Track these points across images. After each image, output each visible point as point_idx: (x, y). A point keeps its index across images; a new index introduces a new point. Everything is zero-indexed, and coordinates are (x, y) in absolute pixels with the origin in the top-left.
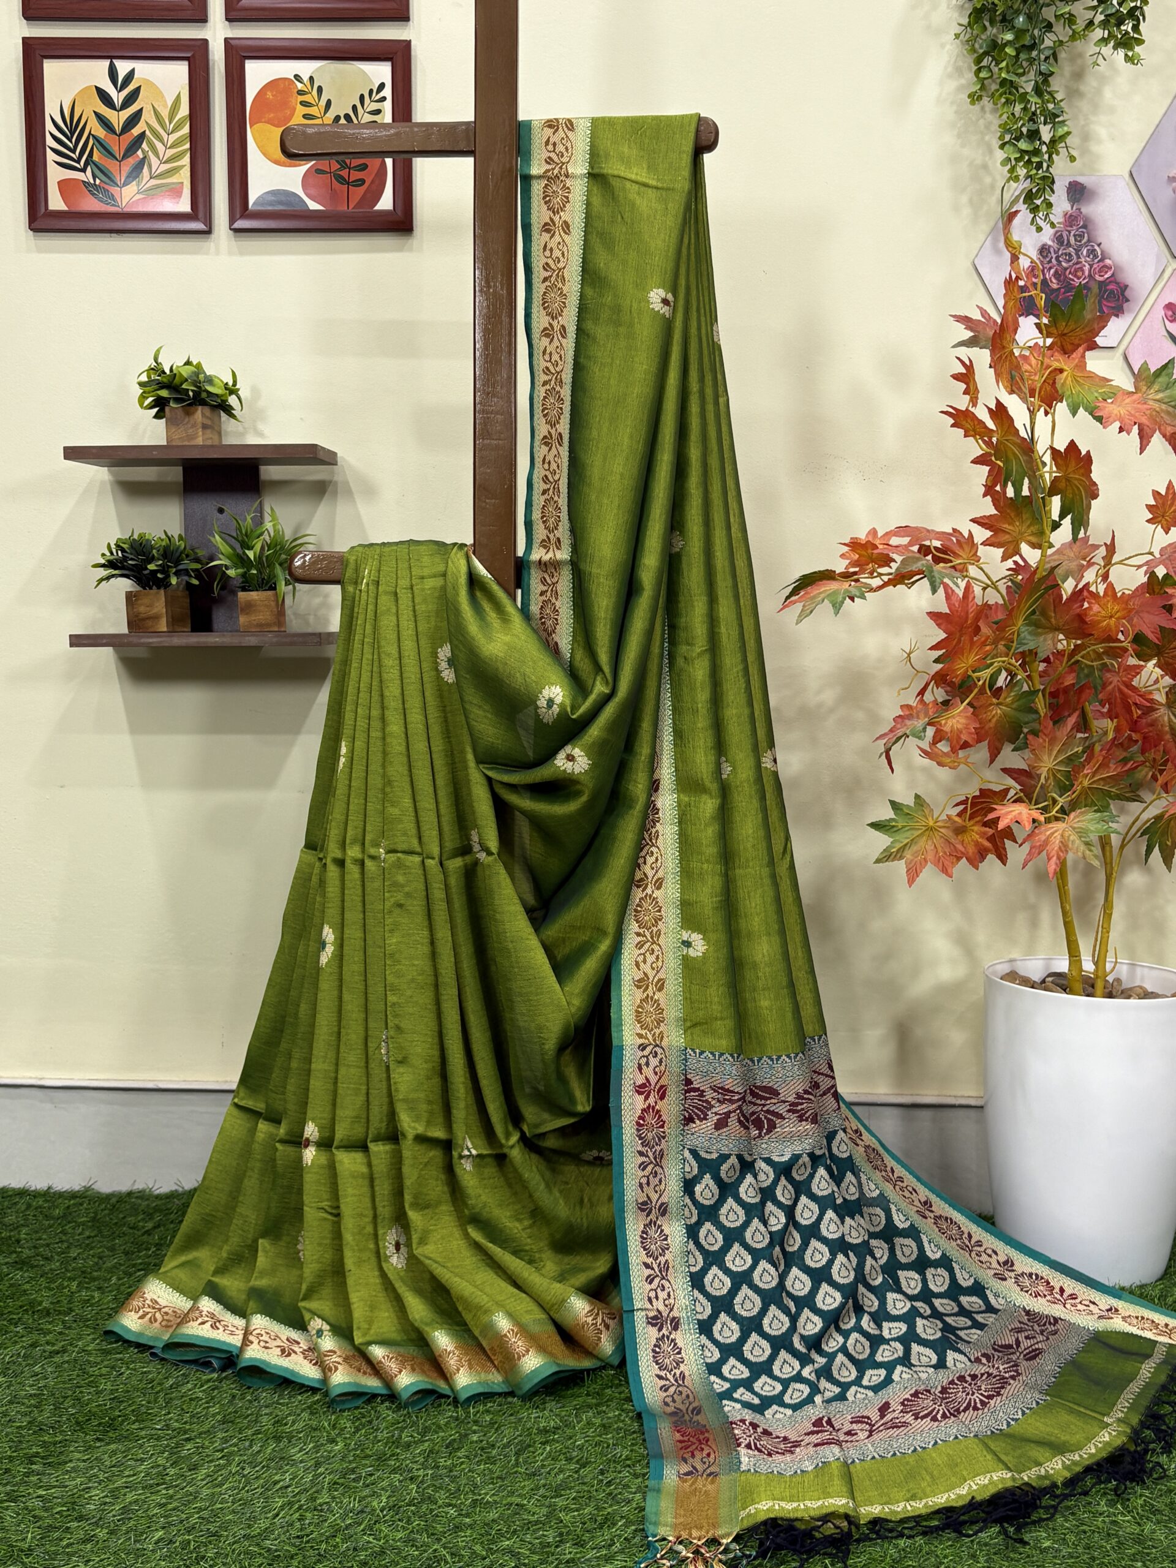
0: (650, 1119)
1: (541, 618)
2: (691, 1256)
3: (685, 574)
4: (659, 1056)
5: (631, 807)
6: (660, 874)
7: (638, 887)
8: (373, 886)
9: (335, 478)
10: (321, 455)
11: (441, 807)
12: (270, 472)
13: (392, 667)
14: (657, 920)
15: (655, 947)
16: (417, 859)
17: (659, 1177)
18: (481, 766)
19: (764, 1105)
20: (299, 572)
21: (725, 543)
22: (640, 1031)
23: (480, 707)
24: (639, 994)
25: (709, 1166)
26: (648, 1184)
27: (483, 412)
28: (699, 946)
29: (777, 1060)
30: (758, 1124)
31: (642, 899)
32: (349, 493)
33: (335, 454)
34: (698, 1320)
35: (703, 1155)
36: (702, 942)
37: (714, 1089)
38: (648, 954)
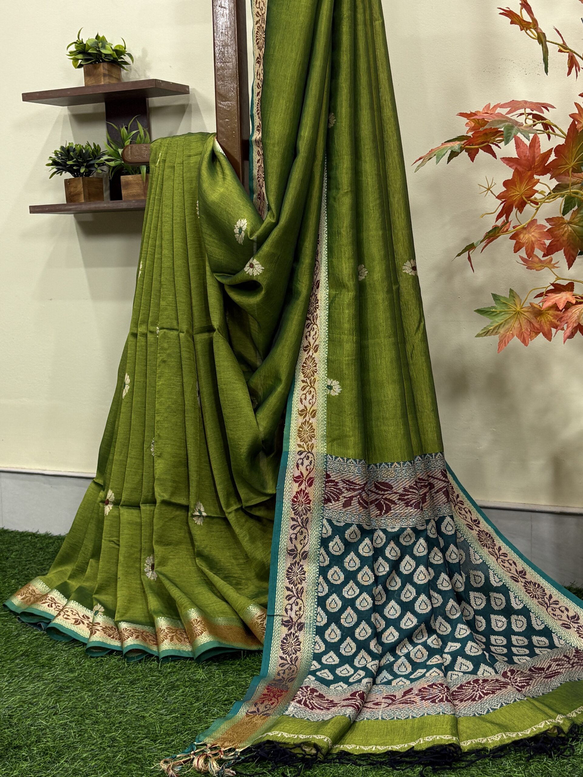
0: (301, 498)
2: (320, 586)
4: (310, 459)
7: (305, 351)
9: (190, 103)
12: (155, 101)
14: (314, 372)
16: (175, 333)
17: (304, 534)
18: (214, 274)
19: (383, 495)
20: (127, 158)
22: (299, 443)
24: (301, 420)
25: (338, 531)
26: (296, 538)
28: (337, 389)
29: (391, 465)
30: (379, 507)
31: (307, 358)
32: (198, 110)
34: (317, 626)
35: (335, 523)
36: (339, 386)
37: (344, 481)
38: (307, 394)
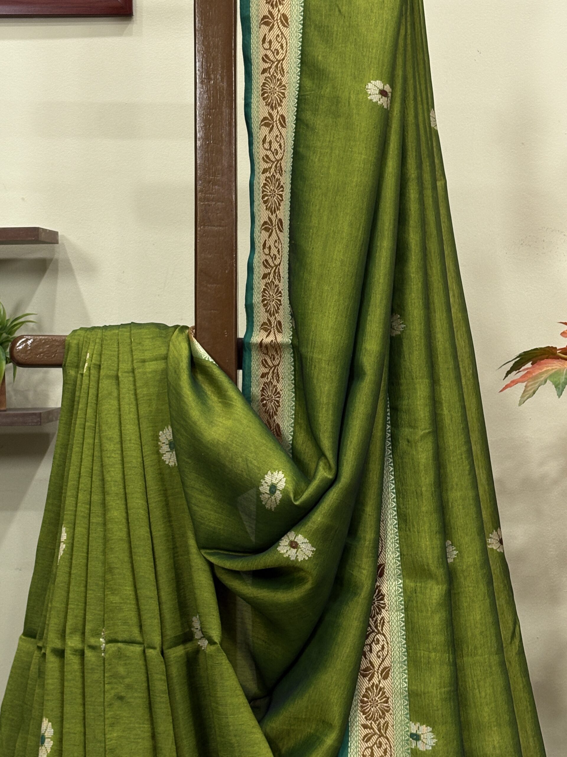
1: (263, 400)
3: (407, 356)
5: (355, 594)
6: (386, 663)
7: (364, 676)
8: (93, 677)
9: (56, 256)
10: (43, 237)
11: (162, 594)
13: (113, 451)
14: (384, 712)
15: (382, 739)
16: (138, 649)
18: (203, 552)
20: (21, 357)
21: (446, 326)
23: (202, 491)
27: (205, 199)
28: (428, 739)
31: (367, 689)
32: (69, 270)
33: (56, 233)
36: (431, 735)
38: (375, 748)
